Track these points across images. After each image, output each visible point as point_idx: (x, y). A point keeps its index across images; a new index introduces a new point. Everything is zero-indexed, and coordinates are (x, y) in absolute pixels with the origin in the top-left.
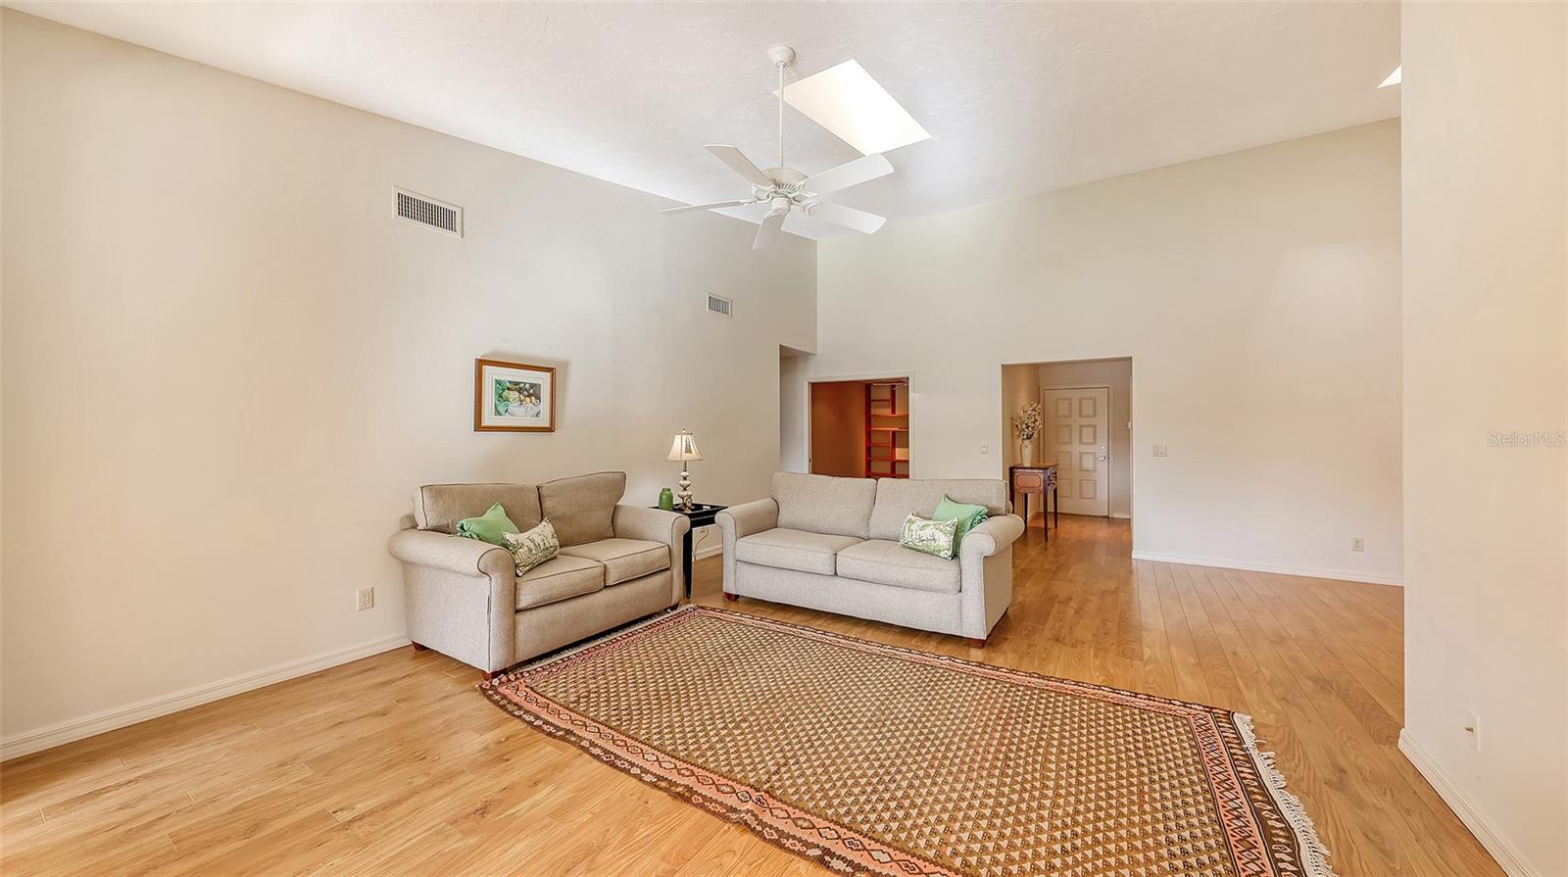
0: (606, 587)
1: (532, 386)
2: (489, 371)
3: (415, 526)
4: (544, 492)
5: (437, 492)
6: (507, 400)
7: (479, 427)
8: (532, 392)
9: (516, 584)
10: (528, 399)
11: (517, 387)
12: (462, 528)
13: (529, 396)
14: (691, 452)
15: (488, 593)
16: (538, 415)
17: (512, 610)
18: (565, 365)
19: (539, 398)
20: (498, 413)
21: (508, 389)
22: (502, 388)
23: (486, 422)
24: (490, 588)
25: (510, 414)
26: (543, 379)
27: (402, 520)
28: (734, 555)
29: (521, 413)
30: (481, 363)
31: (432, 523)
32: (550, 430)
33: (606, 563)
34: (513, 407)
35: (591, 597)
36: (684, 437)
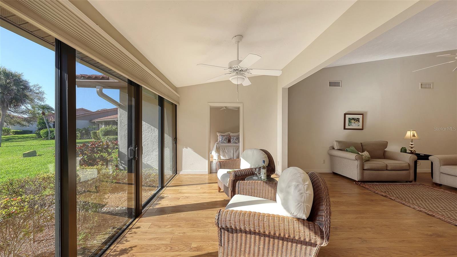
0: (387, 170)
1: (357, 118)
2: (348, 117)
3: (334, 149)
4: (363, 144)
5: (339, 142)
6: (351, 122)
7: (345, 129)
8: (358, 120)
9: (363, 164)
10: (356, 122)
11: (353, 119)
12: (347, 150)
13: (357, 121)
14: (415, 136)
15: (357, 164)
16: (359, 126)
17: (362, 169)
18: (366, 113)
19: (359, 122)
20: (349, 125)
21: (352, 120)
22: (350, 119)
23: (346, 128)
24: (357, 163)
25: (352, 126)
26: (360, 117)
27: (330, 147)
28: (440, 171)
29: (354, 125)
30: (345, 114)
31: (339, 148)
32: (362, 129)
33: (387, 164)
34: (353, 124)
35: (382, 171)
36: (412, 132)
